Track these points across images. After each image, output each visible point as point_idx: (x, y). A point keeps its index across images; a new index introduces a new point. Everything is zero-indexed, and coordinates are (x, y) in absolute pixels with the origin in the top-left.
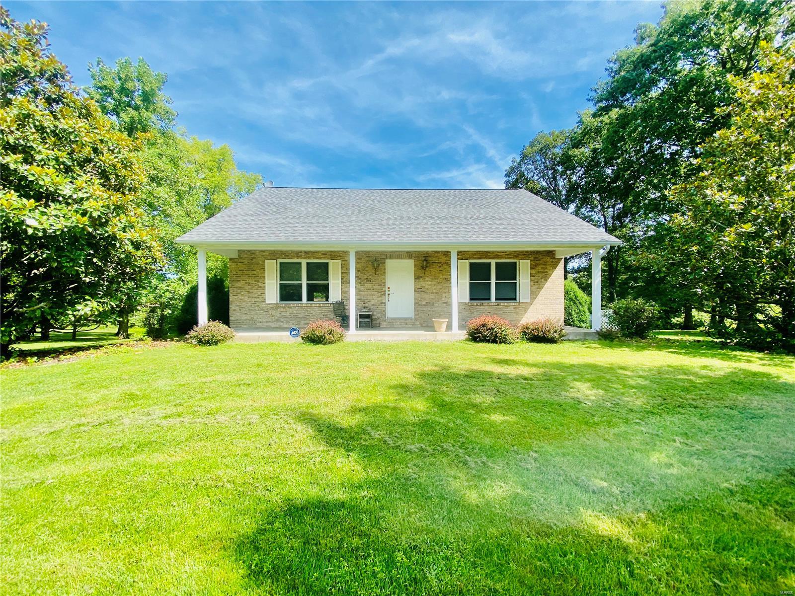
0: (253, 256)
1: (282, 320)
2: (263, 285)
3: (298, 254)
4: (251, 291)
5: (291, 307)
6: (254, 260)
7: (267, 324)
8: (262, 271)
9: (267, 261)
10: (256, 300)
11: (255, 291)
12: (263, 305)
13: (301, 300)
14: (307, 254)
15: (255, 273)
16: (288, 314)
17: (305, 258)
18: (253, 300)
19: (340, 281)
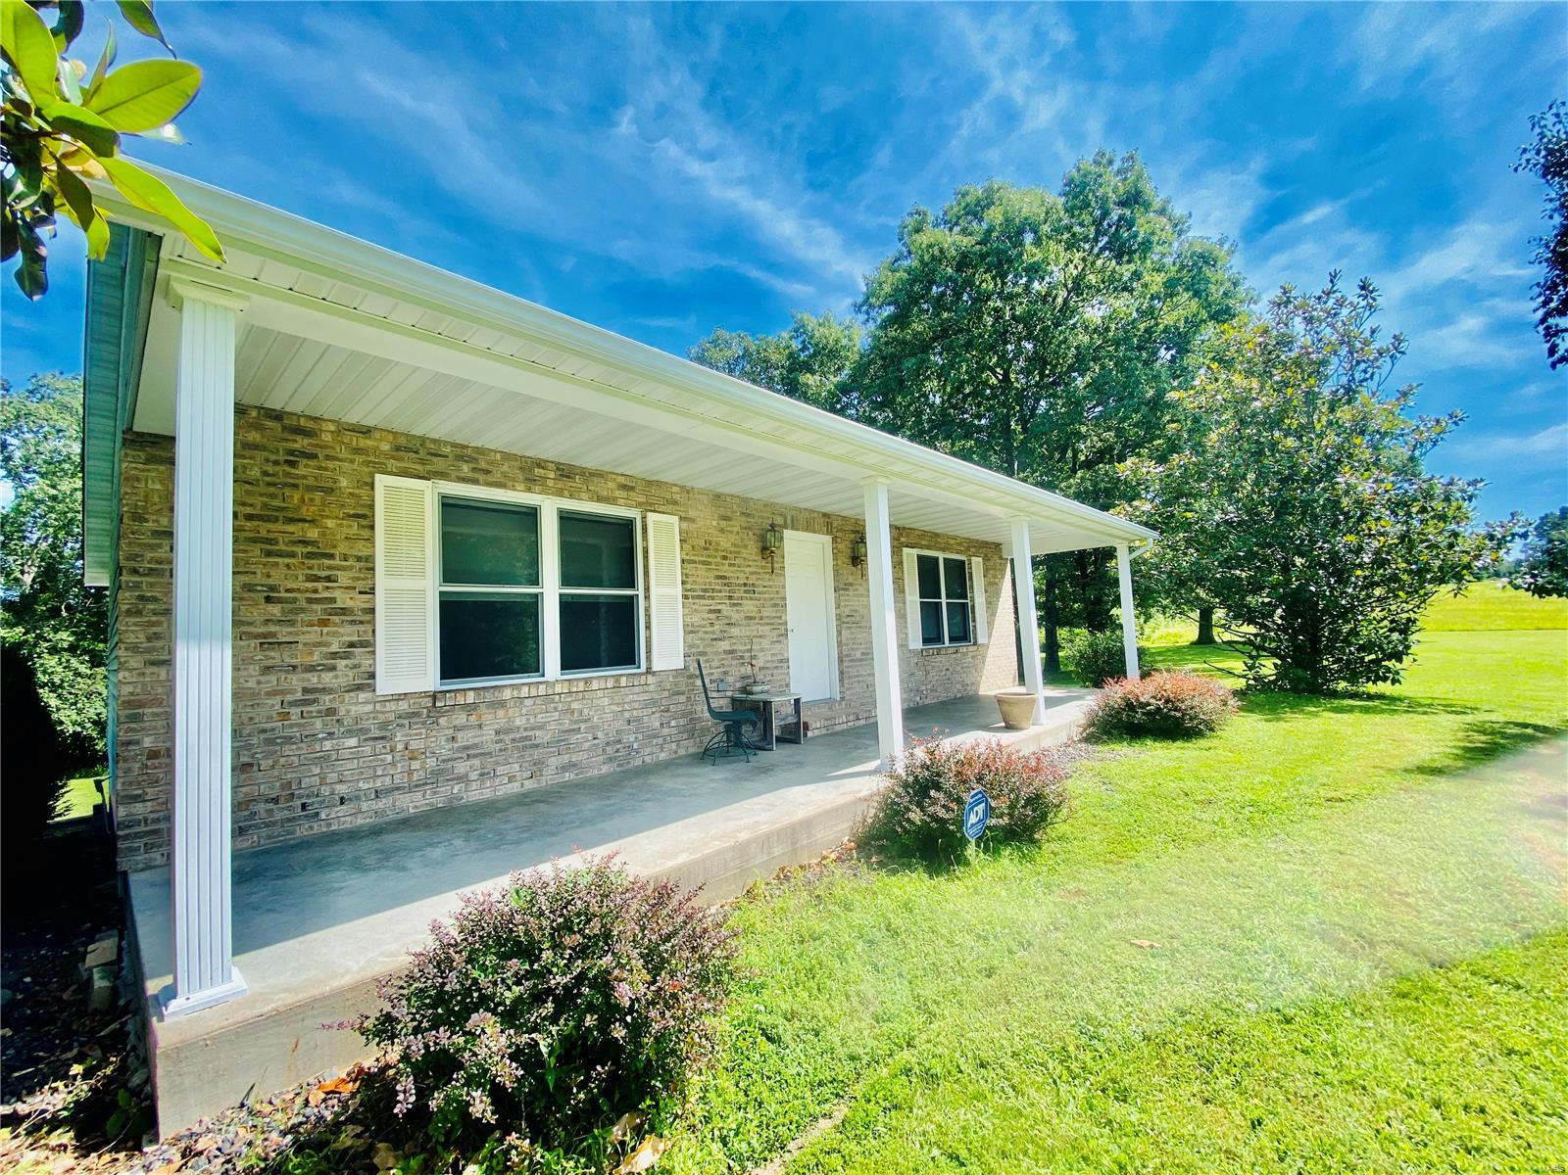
0: (301, 443)
1: (461, 767)
2: (357, 602)
3: (531, 471)
4: (283, 633)
5: (502, 704)
6: (304, 469)
7: (382, 804)
8: (352, 529)
9: (381, 481)
10: (313, 679)
11: (313, 634)
12: (356, 706)
13: (534, 666)
14: (567, 474)
15: (313, 534)
16: (488, 734)
17: (560, 493)
18: (296, 681)
19: (679, 590)
